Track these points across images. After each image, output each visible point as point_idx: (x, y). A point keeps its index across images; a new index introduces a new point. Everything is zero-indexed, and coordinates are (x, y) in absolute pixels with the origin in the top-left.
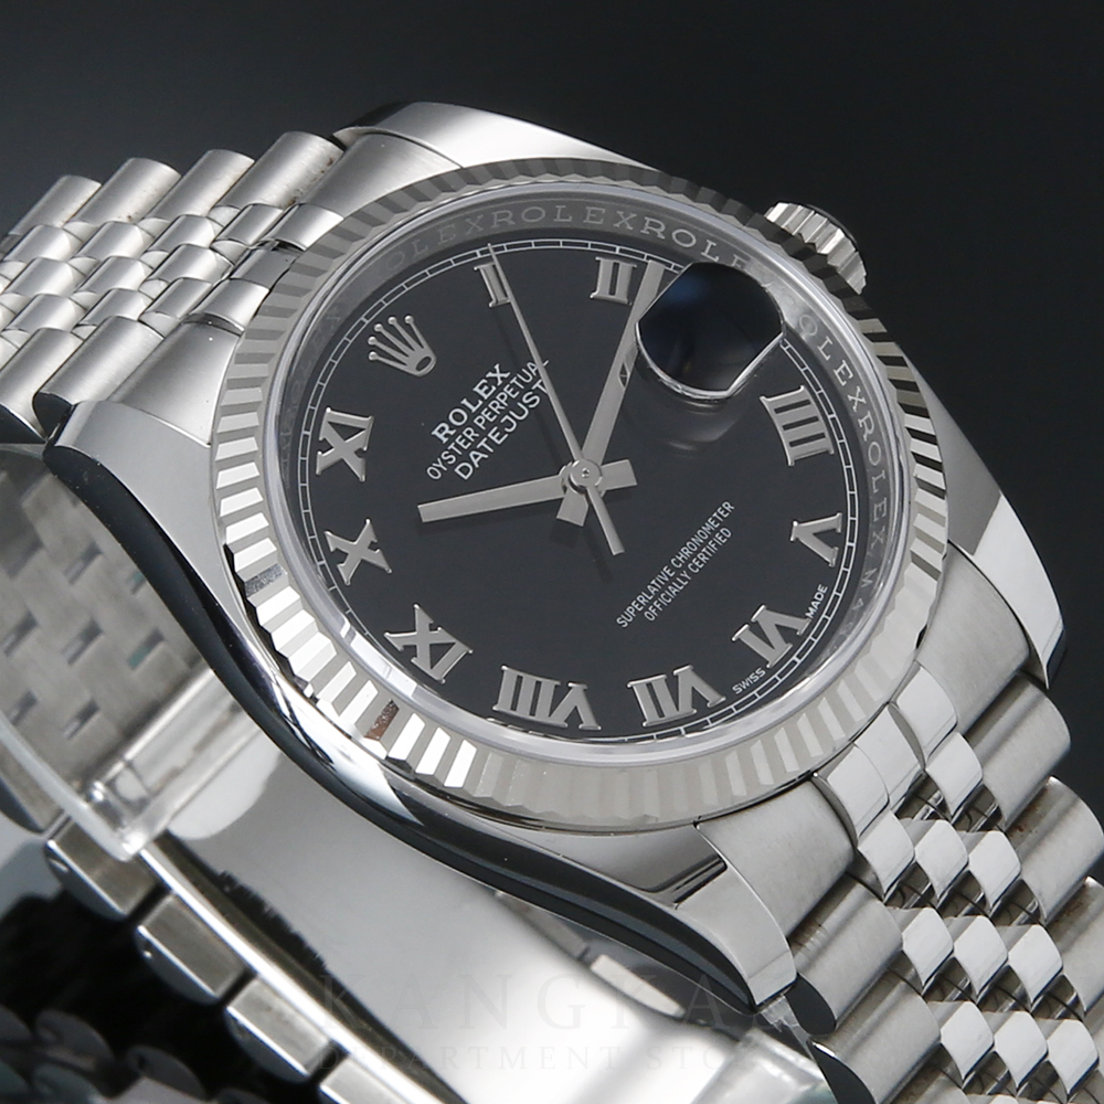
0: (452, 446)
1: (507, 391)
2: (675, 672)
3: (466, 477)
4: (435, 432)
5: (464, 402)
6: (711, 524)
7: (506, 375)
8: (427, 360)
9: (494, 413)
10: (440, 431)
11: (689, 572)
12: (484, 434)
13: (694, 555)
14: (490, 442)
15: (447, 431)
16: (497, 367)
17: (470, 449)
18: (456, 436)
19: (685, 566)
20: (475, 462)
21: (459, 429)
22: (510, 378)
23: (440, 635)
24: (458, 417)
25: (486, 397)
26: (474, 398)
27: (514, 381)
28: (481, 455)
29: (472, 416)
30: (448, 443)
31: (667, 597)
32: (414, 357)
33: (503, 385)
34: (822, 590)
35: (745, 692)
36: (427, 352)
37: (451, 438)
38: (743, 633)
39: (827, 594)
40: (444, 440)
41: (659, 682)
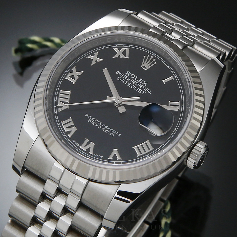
0: (125, 75)
1: (141, 86)
2: (75, 127)
3: (118, 79)
4: (128, 72)
5: (137, 77)
6: (114, 132)
7: (145, 85)
8: (146, 68)
9: (135, 83)
10: (128, 73)
11: (101, 128)
12: (129, 82)
13: (106, 129)
14: (127, 83)
15: (129, 74)
16: (147, 83)
17: (125, 79)
18: (128, 76)
19: (103, 127)
20: (122, 81)
21: (130, 77)
22: (145, 86)
23: (76, 78)
24: (133, 76)
25: (139, 81)
26: (138, 79)
27: (144, 87)
28: (124, 82)
29: (134, 79)
30: (126, 75)
31: (94, 124)
33: (143, 85)
34: (102, 157)
35: (73, 143)
36: (148, 68)
37: (127, 75)
38: (87, 140)
39: (100, 158)
40: (126, 74)
41: (72, 124)
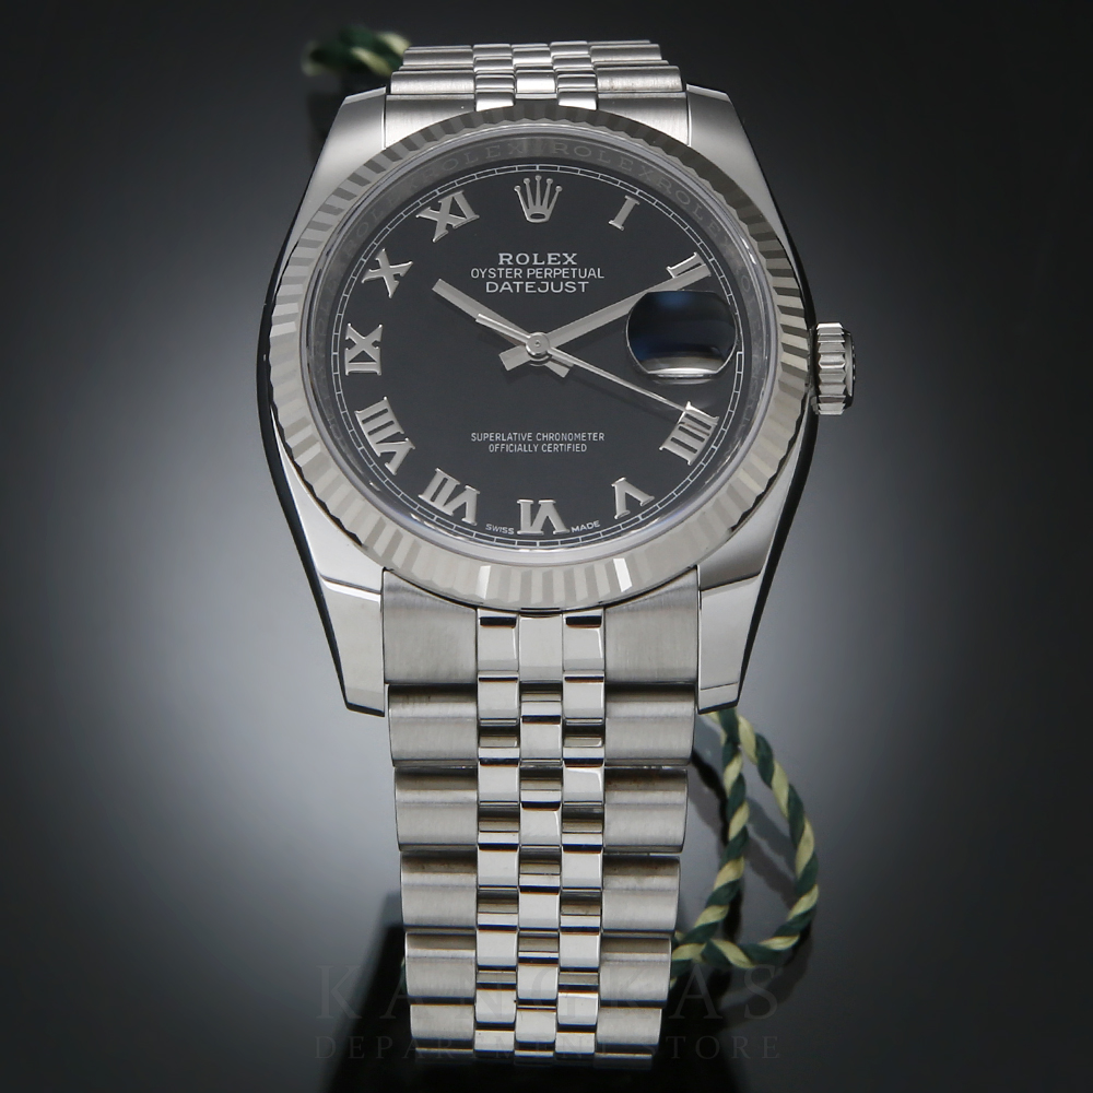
0: (501, 270)
1: (563, 272)
2: (467, 487)
3: (488, 291)
4: (501, 255)
5: (536, 255)
6: (581, 436)
7: (573, 263)
8: (542, 216)
9: (543, 275)
10: (504, 257)
11: (539, 448)
12: (524, 279)
13: (551, 442)
14: (522, 287)
15: (508, 260)
16: (574, 255)
17: (508, 280)
18: (510, 266)
19: (541, 443)
20: (503, 288)
21: (515, 265)
22: (574, 266)
23: (374, 353)
24: (523, 259)
25: (550, 263)
26: (543, 258)
27: (574, 270)
28: (510, 288)
29: (530, 265)
30: (501, 266)
31: (512, 448)
32: (537, 210)
33: (565, 266)
34: (596, 524)
35: (491, 533)
36: (548, 214)
37: (506, 265)
38: (525, 504)
39: (596, 529)
40: (501, 263)
41: (452, 483)
